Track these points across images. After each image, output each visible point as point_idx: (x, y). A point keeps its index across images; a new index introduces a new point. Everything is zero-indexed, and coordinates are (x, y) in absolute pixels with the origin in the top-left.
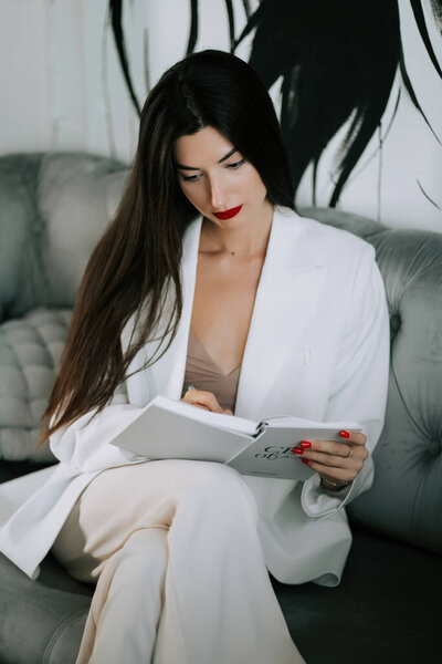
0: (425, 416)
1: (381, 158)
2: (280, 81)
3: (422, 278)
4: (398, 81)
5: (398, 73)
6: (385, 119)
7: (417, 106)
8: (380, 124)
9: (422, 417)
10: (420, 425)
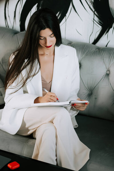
0: (89, 87)
1: (66, 24)
2: (37, 4)
3: (87, 55)
4: (71, 6)
5: (71, 4)
6: (67, 15)
7: (76, 12)
8: (66, 16)
9: (88, 87)
10: (88, 88)
